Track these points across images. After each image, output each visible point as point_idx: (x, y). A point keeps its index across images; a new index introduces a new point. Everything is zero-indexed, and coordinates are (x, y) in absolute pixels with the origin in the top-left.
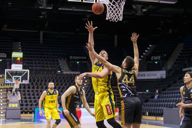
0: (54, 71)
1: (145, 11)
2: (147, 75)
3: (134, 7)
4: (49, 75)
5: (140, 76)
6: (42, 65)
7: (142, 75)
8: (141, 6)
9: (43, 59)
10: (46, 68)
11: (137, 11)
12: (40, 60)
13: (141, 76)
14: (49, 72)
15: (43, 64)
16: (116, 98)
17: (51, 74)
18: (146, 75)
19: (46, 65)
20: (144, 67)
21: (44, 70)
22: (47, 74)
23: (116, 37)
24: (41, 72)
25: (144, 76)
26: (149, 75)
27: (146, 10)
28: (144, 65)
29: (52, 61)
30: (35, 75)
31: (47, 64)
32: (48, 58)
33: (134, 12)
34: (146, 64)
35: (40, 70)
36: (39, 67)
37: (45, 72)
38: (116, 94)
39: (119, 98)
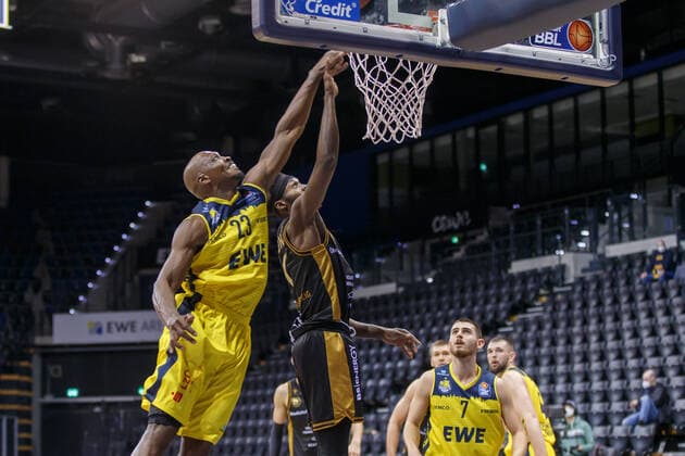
1: (139, 63)
2: (145, 326)
3: (94, 42)
5: (114, 328)
7: (122, 328)
8: (122, 39)
11: (108, 59)
13: (119, 330)
16: (17, 422)
18: (139, 326)
20: (128, 293)
25: (133, 330)
26: (153, 327)
27: (142, 59)
28: (128, 285)
33: (91, 64)
34: (136, 278)
38: (15, 407)
39: (25, 421)
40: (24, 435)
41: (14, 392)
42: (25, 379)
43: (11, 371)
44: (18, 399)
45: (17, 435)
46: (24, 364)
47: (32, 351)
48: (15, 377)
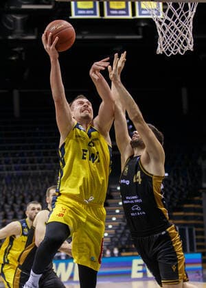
0: (49, 177)
4: (38, 186)
6: (22, 165)
9: (22, 151)
10: (32, 172)
12: (17, 155)
14: (39, 180)
15: (24, 162)
16: (194, 230)
17: (42, 184)
19: (29, 165)
21: (26, 177)
22: (33, 184)
23: (184, 91)
24: (21, 181)
29: (44, 155)
30: (8, 189)
31: (32, 162)
32: (33, 148)
35: (19, 177)
36: (16, 169)
37: (30, 180)
38: (193, 222)
39: (200, 229)
40: (200, 237)
41: (192, 214)
42: (198, 206)
43: (189, 203)
44: (194, 218)
45: (195, 237)
46: (197, 198)
47: (201, 191)
48: (192, 206)
